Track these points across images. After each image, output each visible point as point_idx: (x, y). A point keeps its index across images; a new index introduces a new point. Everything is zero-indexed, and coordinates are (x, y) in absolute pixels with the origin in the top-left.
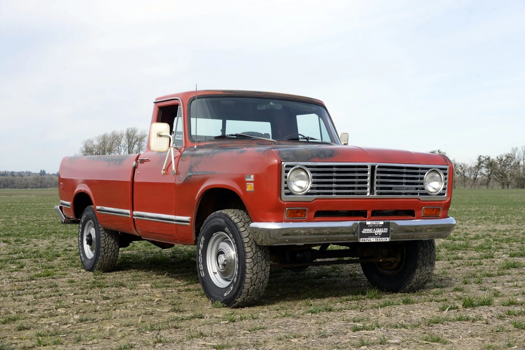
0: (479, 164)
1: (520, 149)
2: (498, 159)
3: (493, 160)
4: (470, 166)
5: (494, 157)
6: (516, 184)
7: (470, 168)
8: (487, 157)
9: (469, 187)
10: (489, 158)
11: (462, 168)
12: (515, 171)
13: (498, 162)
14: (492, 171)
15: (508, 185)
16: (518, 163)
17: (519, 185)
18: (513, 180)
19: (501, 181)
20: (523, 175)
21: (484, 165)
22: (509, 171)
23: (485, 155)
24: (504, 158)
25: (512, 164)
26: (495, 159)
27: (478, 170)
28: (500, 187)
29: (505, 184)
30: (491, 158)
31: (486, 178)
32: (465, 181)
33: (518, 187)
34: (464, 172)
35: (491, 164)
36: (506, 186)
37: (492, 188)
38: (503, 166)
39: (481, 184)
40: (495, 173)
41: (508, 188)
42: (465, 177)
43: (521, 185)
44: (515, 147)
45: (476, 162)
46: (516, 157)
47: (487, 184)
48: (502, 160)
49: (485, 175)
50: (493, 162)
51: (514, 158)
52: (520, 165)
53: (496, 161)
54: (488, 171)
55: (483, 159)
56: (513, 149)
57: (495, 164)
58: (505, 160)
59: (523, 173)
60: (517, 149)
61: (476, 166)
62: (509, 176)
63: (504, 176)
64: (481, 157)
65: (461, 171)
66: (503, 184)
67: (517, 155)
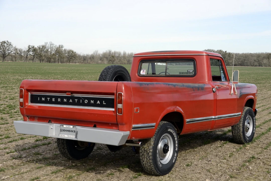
0: (29, 49)
1: (48, 43)
2: (38, 48)
3: (36, 48)
4: (24, 50)
5: (36, 46)
6: (47, 60)
7: (24, 51)
8: (33, 46)
9: (23, 61)
10: (34, 47)
11: (20, 51)
12: (46, 54)
13: (38, 49)
14: (35, 53)
15: (43, 61)
16: (48, 50)
17: (48, 61)
18: (45, 58)
19: (39, 59)
20: (50, 56)
21: (31, 50)
22: (43, 54)
23: (32, 45)
24: (41, 47)
25: (45, 50)
26: (37, 47)
27: (28, 52)
28: (39, 61)
29: (41, 60)
30: (35, 47)
31: (33, 57)
32: (21, 58)
33: (47, 62)
34: (21, 53)
35: (35, 50)
36: (42, 61)
37: (35, 62)
38: (41, 51)
39: (30, 60)
40: (37, 55)
41: (43, 62)
42: (22, 56)
43: (49, 61)
44: (46, 42)
45: (27, 49)
46: (47, 47)
47: (33, 60)
48: (40, 48)
49: (32, 55)
50: (36, 49)
51: (46, 47)
52: (49, 51)
53: (37, 49)
54: (33, 53)
55: (31, 47)
56: (45, 43)
57: (37, 50)
58: (41, 48)
59: (50, 55)
60: (47, 43)
61: (27, 50)
62: (43, 56)
63: (41, 56)
64: (30, 46)
65: (19, 53)
66: (40, 60)
67: (47, 46)
